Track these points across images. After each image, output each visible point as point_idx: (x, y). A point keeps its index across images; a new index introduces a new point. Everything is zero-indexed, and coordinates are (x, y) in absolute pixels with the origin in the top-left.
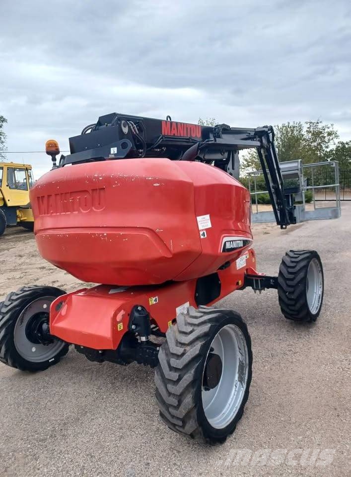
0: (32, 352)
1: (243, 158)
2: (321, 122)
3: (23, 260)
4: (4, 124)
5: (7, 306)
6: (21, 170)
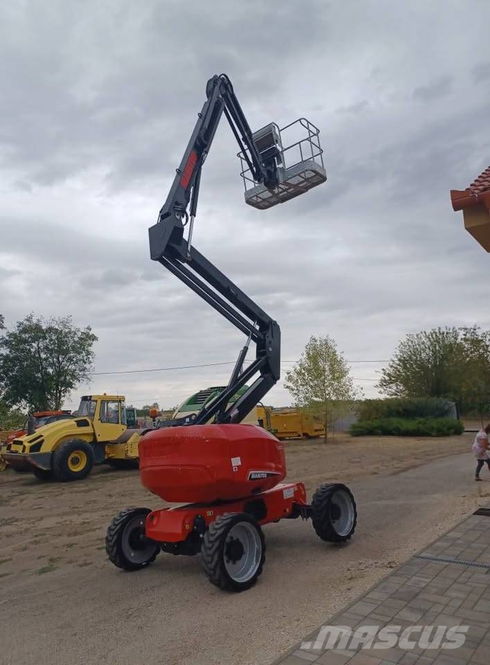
0: (132, 556)
1: (383, 371)
2: (479, 328)
3: (114, 499)
4: (94, 342)
5: (113, 530)
6: (114, 401)
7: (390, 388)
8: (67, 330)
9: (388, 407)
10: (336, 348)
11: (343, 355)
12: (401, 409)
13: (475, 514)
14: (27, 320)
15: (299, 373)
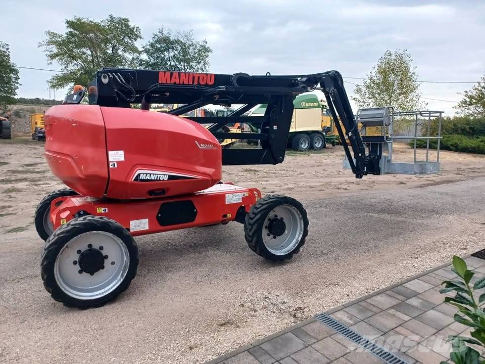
1: (465, 93)
4: (210, 54)
7: (468, 109)
8: (191, 43)
9: (454, 125)
10: (410, 63)
11: (415, 70)
12: (467, 127)
13: (473, 255)
14: (160, 32)
15: (368, 87)
